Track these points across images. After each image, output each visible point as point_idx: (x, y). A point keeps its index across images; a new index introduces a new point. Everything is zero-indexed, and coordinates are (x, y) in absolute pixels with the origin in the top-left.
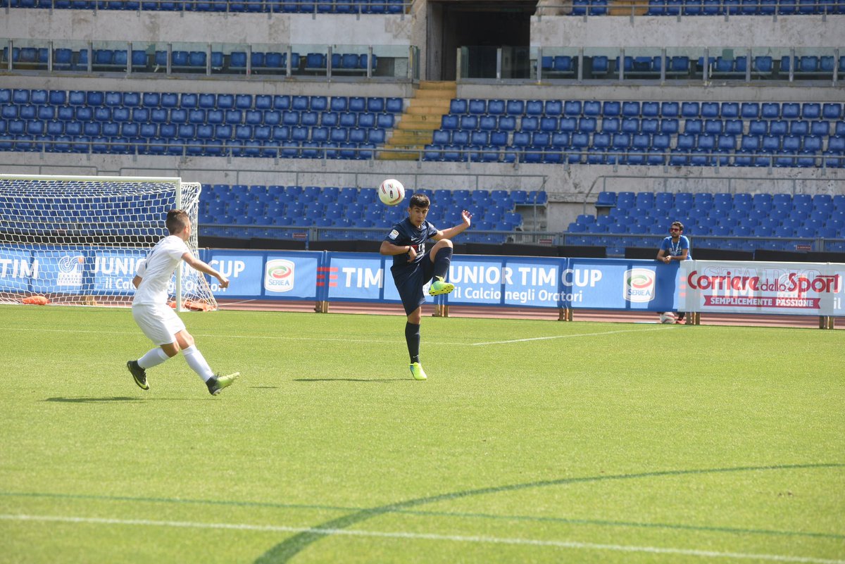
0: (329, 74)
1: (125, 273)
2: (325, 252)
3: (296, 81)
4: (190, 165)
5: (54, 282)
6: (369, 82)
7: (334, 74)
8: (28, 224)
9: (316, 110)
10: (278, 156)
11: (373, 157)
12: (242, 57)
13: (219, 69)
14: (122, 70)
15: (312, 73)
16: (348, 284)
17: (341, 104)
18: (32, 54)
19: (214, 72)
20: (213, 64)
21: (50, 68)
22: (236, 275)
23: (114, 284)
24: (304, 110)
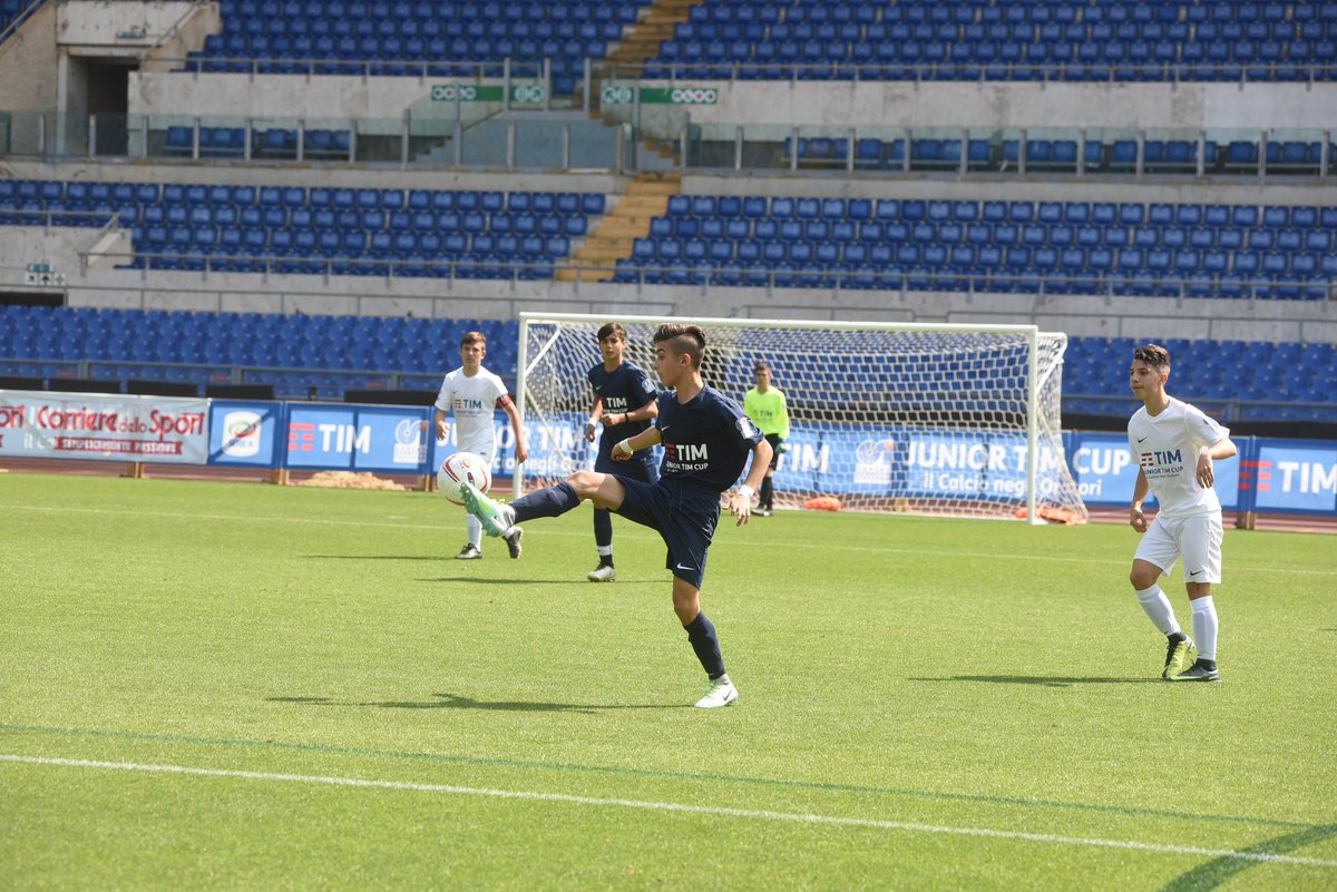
0: (1262, 173)
1: (953, 465)
2: (1251, 439)
3: (1211, 183)
4: (1049, 308)
5: (850, 478)
6: (1323, 184)
7: (1269, 172)
8: (814, 393)
9: (1240, 226)
10: (1182, 294)
11: (1327, 297)
12: (1130, 149)
13: (1096, 165)
14: (953, 168)
15: (1236, 171)
16: (1287, 487)
17: (1279, 217)
18: (825, 147)
19: (1088, 170)
20: (1087, 159)
21: (851, 166)
22: (1116, 471)
23: (936, 482)
24: (1222, 226)
